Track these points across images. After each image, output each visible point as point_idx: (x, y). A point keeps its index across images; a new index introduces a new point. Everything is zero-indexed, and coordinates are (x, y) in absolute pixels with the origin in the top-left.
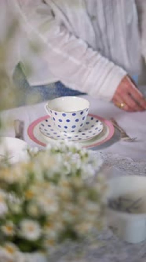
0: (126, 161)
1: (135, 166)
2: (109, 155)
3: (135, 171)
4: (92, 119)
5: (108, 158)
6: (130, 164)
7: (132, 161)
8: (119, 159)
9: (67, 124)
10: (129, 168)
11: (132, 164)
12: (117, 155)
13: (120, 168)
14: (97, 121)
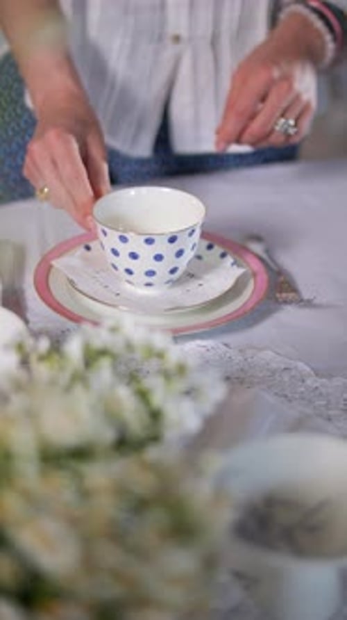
0: (293, 373)
1: (317, 388)
2: (249, 353)
3: (318, 403)
4: (210, 247)
5: (246, 360)
6: (303, 381)
7: (312, 373)
8: (274, 365)
9: (132, 264)
10: (302, 393)
11: (309, 382)
12: (268, 355)
13: (276, 394)
14: (223, 255)
